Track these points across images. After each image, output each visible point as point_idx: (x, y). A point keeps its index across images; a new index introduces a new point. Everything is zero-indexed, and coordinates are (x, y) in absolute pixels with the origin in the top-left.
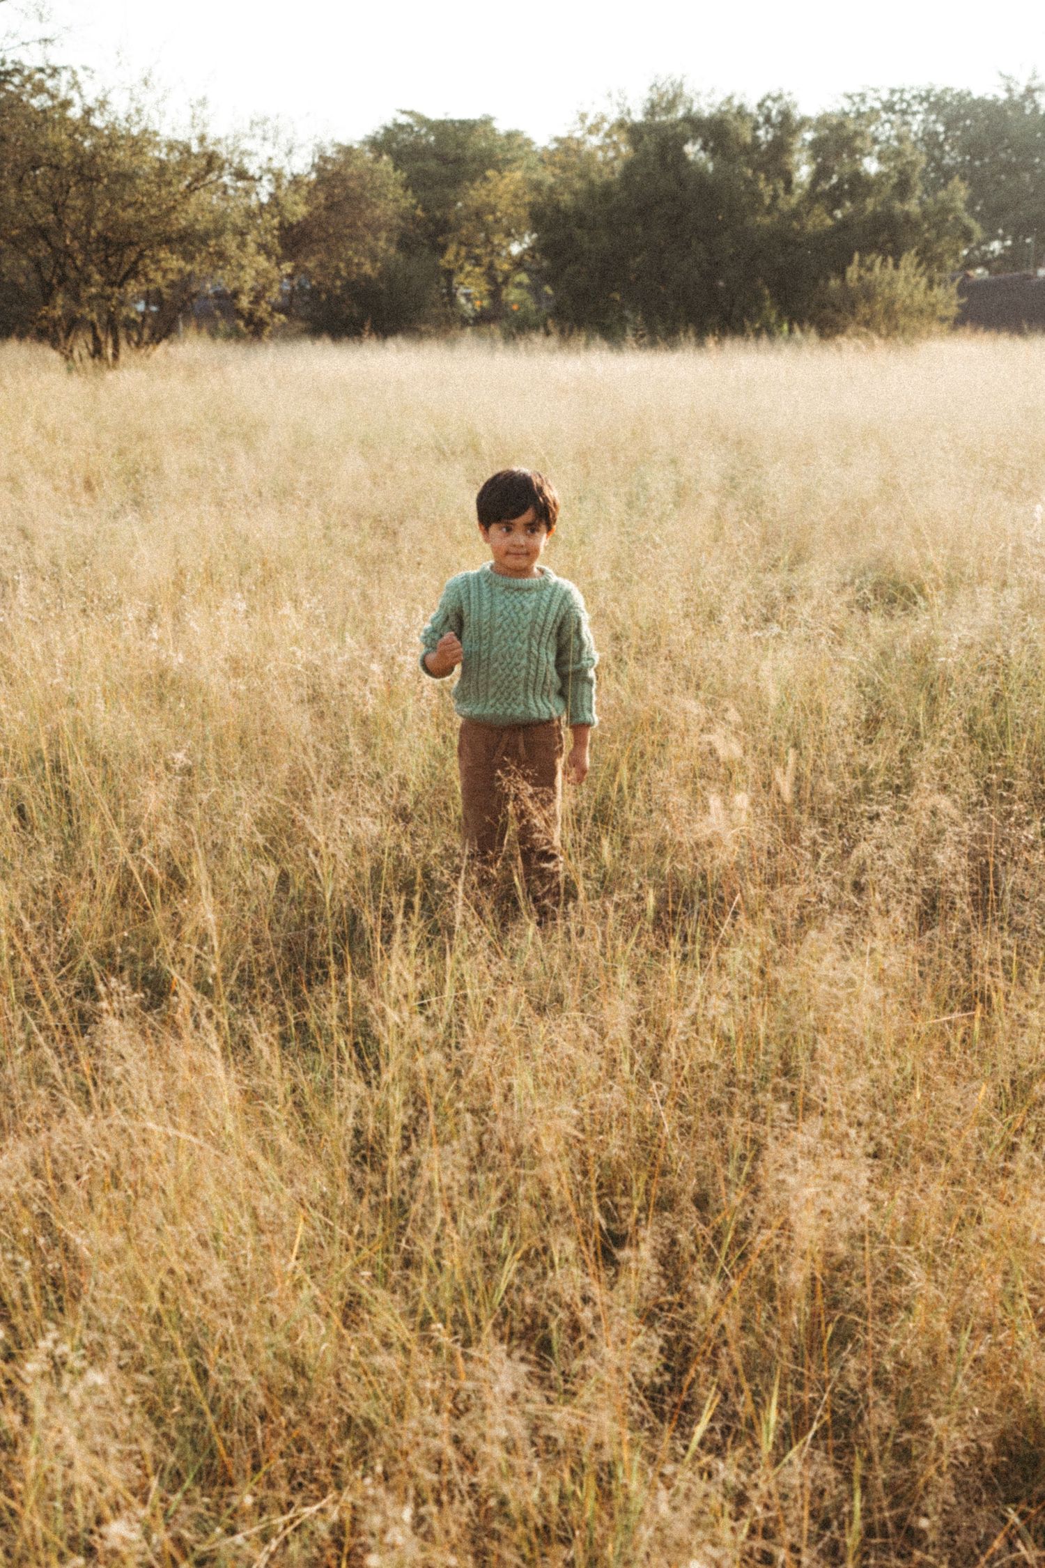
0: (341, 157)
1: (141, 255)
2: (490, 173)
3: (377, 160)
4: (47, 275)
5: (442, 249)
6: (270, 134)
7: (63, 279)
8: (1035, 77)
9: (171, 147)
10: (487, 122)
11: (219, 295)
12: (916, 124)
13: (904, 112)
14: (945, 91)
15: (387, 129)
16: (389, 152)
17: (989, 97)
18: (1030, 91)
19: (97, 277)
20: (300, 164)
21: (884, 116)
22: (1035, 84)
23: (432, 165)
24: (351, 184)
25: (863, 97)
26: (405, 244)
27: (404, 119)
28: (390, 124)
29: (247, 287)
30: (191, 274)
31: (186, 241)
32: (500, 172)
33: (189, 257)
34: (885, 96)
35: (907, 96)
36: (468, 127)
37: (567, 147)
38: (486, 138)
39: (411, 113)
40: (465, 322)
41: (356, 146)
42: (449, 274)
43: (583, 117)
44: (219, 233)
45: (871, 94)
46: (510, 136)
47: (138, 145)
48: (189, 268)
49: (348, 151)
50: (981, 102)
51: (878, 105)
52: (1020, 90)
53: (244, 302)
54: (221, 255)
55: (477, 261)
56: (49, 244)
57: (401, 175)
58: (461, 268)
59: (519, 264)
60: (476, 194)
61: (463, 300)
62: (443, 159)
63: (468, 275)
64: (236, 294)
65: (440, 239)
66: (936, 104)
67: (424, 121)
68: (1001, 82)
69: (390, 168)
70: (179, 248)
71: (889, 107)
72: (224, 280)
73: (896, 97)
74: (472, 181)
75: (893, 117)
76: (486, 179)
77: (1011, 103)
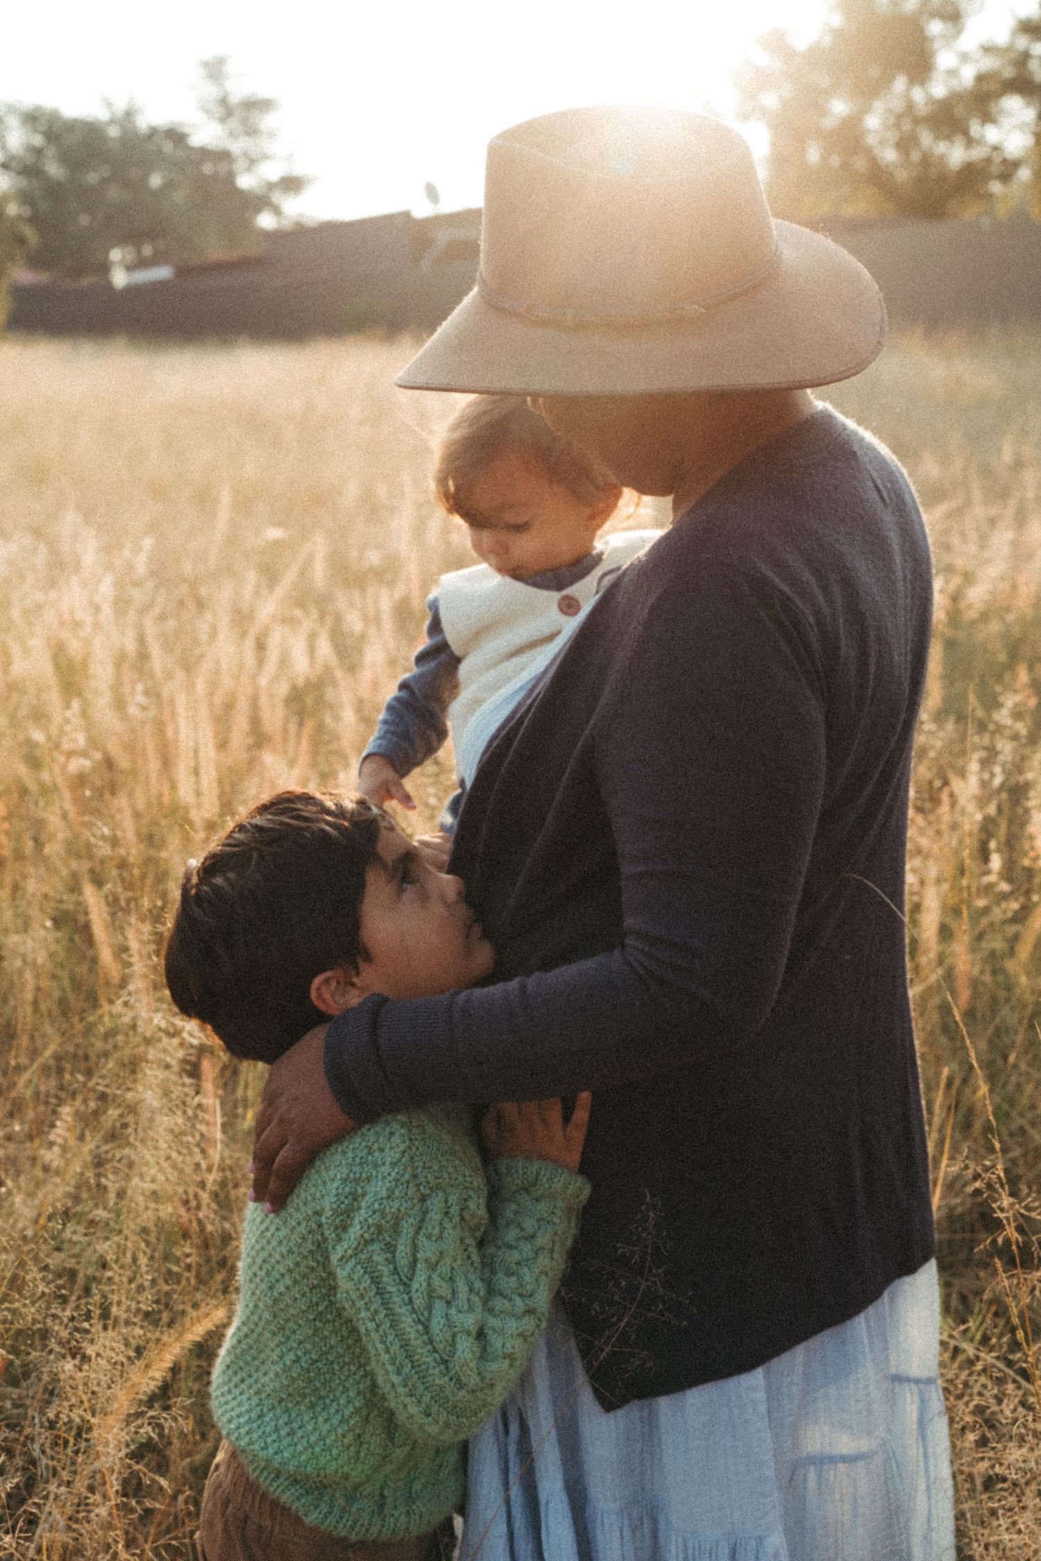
12: (15, 134)
22: (133, 105)
52: (120, 108)
77: (112, 121)
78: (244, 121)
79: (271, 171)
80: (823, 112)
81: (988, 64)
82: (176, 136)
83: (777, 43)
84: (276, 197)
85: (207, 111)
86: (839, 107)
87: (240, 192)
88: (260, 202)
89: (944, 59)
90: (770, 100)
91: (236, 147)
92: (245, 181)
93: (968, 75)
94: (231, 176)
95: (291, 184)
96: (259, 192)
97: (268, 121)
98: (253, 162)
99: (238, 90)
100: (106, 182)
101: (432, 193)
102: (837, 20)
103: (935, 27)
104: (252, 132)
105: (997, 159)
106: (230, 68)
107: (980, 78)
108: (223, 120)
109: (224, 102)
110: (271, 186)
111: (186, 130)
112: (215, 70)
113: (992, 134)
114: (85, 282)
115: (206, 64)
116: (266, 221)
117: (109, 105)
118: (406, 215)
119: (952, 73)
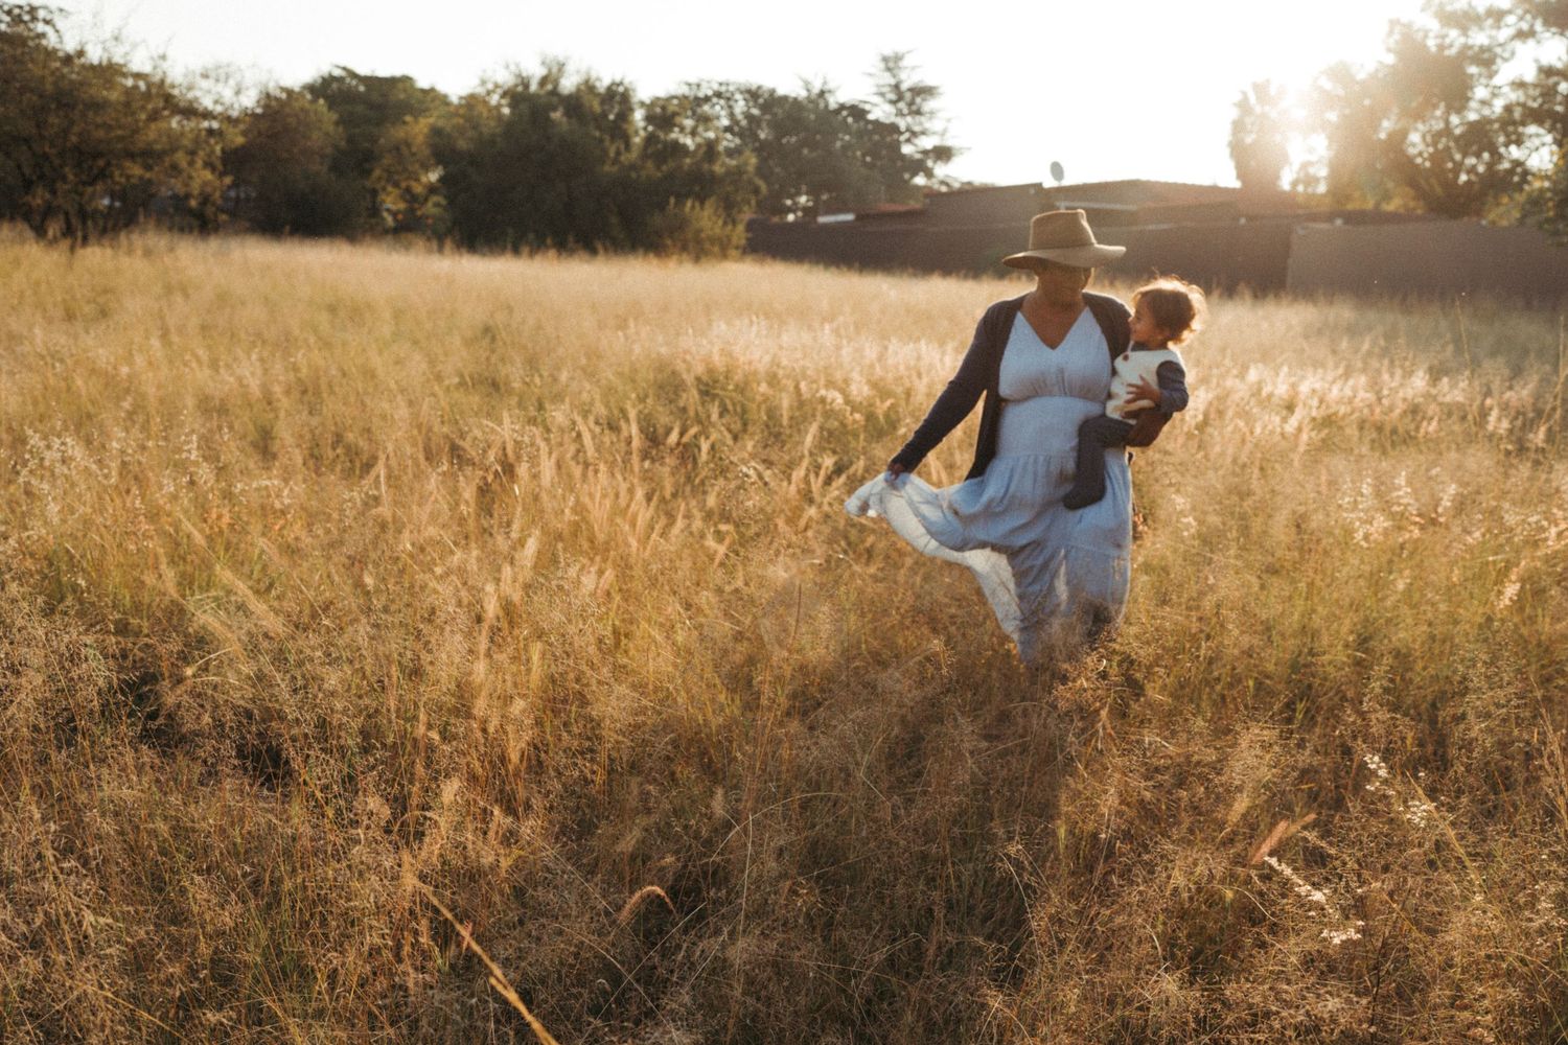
0: (284, 96)
1: (108, 164)
2: (408, 118)
3: (314, 101)
4: (27, 171)
5: (369, 172)
6: (222, 77)
7: (41, 177)
8: (825, 83)
9: (138, 76)
10: (406, 80)
11: (175, 197)
12: (740, 106)
13: (728, 99)
14: (759, 88)
15: (323, 79)
16: (326, 98)
17: (793, 95)
18: (822, 93)
19: (71, 177)
20: (249, 100)
21: (715, 100)
22: (826, 88)
23: (360, 109)
24: (290, 120)
25: (698, 86)
26: (335, 167)
27: (337, 73)
28: (326, 75)
29: (196, 192)
30: (150, 181)
31: (149, 156)
32: (416, 118)
33: (149, 168)
34: (716, 87)
35: (731, 88)
36: (392, 82)
37: (471, 101)
38: (405, 91)
39: (344, 69)
40: (386, 232)
41: (297, 89)
42: (374, 193)
43: (483, 83)
44: (174, 150)
45: (704, 85)
46: (424, 91)
47: (109, 72)
48: (148, 175)
49: (290, 92)
50: (785, 98)
51: (710, 93)
52: (816, 90)
53: (193, 203)
54: (175, 167)
55: (396, 185)
56: (30, 148)
57: (334, 116)
58: (384, 189)
59: (432, 189)
60: (398, 133)
61: (385, 214)
62: (372, 106)
63: (388, 194)
64: (188, 196)
65: (367, 166)
66: (753, 95)
67: (353, 75)
68: (801, 84)
69: (325, 109)
70: (139, 160)
71: (718, 95)
72: (177, 185)
73: (723, 89)
74: (393, 123)
75: (722, 102)
76: (404, 123)
77: (809, 99)
78: (911, 104)
79: (927, 143)
80: (1376, 128)
81: (1514, 96)
82: (857, 112)
83: (1341, 74)
84: (930, 163)
85: (882, 95)
86: (1387, 125)
87: (903, 157)
88: (918, 166)
89: (1480, 92)
90: (1333, 116)
91: (902, 124)
92: (906, 149)
93: (1498, 106)
94: (897, 145)
95: (943, 153)
96: (918, 156)
97: (929, 105)
98: (914, 134)
99: (908, 80)
100: (802, 144)
101: (1057, 170)
102: (1390, 59)
103: (1473, 70)
104: (918, 112)
105: (1519, 170)
106: (904, 63)
107: (1508, 109)
108: (893, 102)
109: (897, 87)
110: (925, 152)
111: (867, 107)
112: (891, 63)
113: (1515, 152)
114: (776, 219)
115: (885, 59)
116: (920, 180)
117: (807, 86)
118: (1038, 186)
119: (1483, 103)
